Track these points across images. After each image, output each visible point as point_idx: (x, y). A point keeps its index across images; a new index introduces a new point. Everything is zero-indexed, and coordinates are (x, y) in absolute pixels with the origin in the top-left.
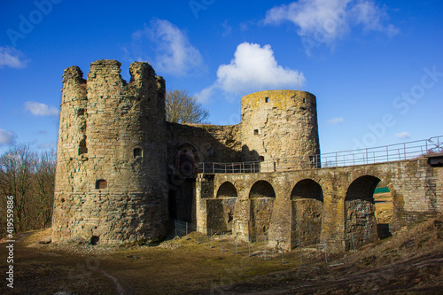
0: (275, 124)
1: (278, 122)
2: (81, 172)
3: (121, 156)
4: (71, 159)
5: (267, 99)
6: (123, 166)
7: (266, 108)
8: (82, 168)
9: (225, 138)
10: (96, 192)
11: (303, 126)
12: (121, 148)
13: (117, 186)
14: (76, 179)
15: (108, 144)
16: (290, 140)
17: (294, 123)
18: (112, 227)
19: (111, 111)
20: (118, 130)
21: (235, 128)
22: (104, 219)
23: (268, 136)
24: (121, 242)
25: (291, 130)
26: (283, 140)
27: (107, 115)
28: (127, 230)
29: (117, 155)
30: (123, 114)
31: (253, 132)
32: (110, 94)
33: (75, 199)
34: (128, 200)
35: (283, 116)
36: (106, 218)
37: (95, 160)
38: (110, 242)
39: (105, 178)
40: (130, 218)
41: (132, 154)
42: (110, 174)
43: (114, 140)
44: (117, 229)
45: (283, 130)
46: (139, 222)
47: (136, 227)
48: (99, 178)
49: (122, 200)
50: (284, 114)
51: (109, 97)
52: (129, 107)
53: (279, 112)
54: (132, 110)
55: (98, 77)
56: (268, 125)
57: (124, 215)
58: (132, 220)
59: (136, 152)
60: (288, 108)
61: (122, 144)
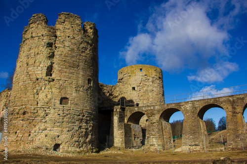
0: (146, 85)
1: (147, 83)
2: (47, 90)
3: (80, 82)
4: (37, 79)
5: (141, 69)
6: (81, 89)
7: (141, 75)
8: (48, 87)
9: (108, 92)
10: (61, 107)
11: (160, 88)
12: (80, 76)
13: (76, 104)
14: (42, 96)
15: (72, 71)
16: (154, 95)
17: (156, 85)
18: (72, 136)
19: (75, 48)
20: (79, 62)
21: (113, 87)
22: (65, 130)
23: (142, 91)
24: (78, 150)
25: (154, 89)
26: (150, 94)
27: (72, 50)
28: (82, 140)
29: (78, 81)
30: (82, 52)
31: (131, 88)
32: (74, 36)
33: (39, 112)
34: (84, 116)
35: (150, 80)
36: (67, 129)
37: (61, 82)
38: (70, 149)
39: (68, 97)
40: (84, 130)
41: (87, 82)
42: (72, 94)
43: (76, 69)
44: (75, 139)
45: (150, 88)
46: (88, 135)
47: (87, 138)
48: (64, 96)
49: (79, 115)
50: (151, 79)
51: (74, 38)
52: (86, 49)
53: (148, 78)
54: (88, 51)
55: (66, 22)
56: (141, 85)
57: (80, 127)
58: (86, 132)
59: (89, 81)
60: (153, 76)
61: (81, 73)
